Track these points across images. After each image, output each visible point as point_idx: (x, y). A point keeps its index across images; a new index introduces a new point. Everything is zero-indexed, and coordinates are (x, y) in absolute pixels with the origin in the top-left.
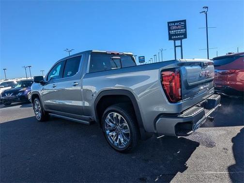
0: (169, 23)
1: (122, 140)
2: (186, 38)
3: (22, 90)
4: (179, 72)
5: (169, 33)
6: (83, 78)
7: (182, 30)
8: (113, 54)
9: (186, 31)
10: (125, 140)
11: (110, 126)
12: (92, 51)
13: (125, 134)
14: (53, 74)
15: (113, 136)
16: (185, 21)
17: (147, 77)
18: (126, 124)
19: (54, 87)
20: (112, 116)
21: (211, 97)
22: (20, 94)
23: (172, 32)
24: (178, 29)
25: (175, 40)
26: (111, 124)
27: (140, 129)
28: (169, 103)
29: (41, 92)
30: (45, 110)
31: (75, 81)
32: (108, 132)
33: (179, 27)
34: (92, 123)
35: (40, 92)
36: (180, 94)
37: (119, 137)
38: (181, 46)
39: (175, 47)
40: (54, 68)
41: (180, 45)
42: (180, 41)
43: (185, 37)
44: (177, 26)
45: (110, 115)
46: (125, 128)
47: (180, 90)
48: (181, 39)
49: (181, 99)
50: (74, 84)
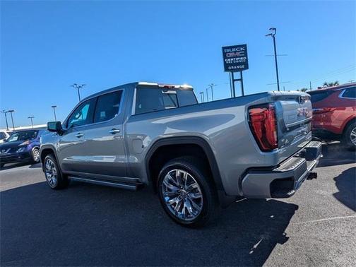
0: (224, 48)
1: (190, 209)
2: (248, 68)
3: (23, 144)
4: (274, 109)
5: (225, 62)
6: (128, 122)
7: (242, 58)
8: (167, 88)
9: (247, 60)
10: (194, 209)
11: (169, 190)
12: (137, 83)
13: (194, 199)
14: (77, 119)
15: (175, 204)
16: (245, 46)
17: (231, 117)
18: (195, 185)
19: (79, 137)
20: (173, 175)
21: (310, 144)
22: (21, 150)
23: (229, 61)
24: (237, 57)
25: (233, 71)
26: (172, 187)
27: (219, 191)
28: (261, 153)
29: (57, 146)
30: (64, 171)
31: (114, 127)
32: (167, 198)
33: (238, 54)
34: (141, 187)
35: (55, 146)
36: (276, 140)
37: (185, 205)
38: (241, 80)
39: (234, 81)
40: (78, 110)
41: (239, 78)
42: (239, 73)
43: (246, 67)
44: (235, 52)
45: (171, 174)
46: (194, 191)
47: (275, 133)
48: (240, 70)
49: (277, 147)
50: (113, 131)
